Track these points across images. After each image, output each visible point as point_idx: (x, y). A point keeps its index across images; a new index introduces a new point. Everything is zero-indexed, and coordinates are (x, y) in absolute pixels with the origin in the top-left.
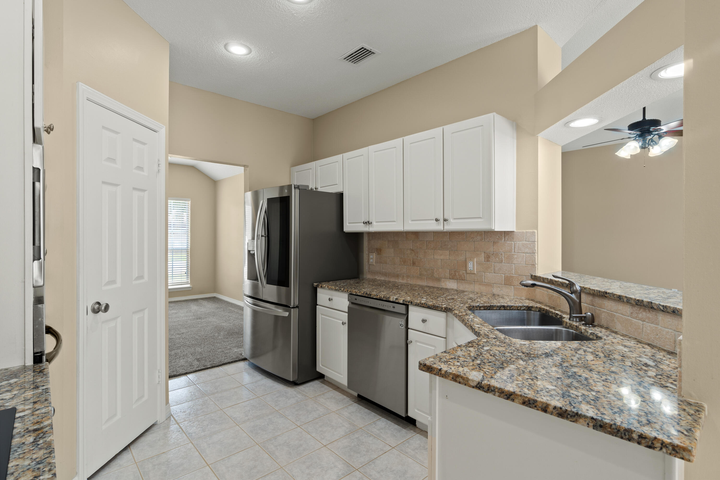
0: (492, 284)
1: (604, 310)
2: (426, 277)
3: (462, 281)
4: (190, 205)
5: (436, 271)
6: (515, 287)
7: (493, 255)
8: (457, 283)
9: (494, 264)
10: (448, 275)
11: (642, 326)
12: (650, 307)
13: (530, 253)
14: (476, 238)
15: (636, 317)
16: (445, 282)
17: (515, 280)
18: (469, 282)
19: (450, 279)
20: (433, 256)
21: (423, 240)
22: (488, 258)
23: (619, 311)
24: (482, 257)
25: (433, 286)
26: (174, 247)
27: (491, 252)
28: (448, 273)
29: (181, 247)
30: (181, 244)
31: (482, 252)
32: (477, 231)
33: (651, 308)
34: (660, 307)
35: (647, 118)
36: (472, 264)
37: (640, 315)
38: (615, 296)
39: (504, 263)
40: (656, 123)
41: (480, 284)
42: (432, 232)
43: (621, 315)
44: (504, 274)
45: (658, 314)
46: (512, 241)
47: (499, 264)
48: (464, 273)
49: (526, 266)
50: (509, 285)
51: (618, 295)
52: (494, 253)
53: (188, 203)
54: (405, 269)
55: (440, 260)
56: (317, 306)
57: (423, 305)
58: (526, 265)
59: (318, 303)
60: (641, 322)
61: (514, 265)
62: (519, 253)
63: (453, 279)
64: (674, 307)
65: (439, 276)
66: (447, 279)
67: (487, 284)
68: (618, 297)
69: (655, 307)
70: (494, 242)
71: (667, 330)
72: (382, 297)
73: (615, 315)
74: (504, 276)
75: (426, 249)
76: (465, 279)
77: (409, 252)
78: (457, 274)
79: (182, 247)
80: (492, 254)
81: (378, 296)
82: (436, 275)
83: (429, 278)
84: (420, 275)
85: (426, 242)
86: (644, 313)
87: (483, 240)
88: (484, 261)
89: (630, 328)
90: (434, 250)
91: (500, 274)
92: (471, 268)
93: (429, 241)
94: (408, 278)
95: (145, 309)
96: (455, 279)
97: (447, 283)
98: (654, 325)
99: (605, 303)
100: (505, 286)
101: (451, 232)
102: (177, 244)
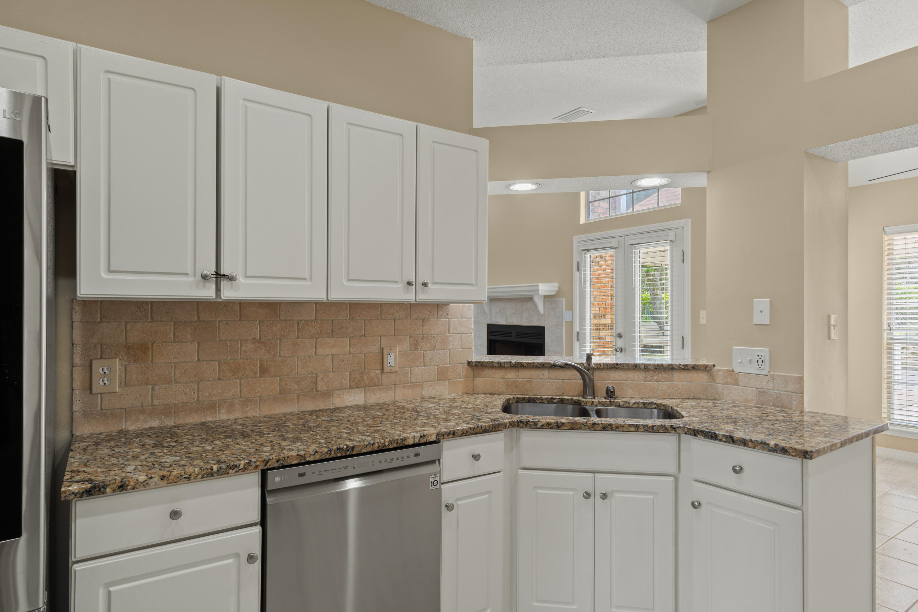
0: (422, 383)
1: (608, 381)
2: (296, 395)
3: (374, 387)
5: (322, 379)
6: (450, 380)
7: (423, 339)
8: (365, 393)
9: (424, 353)
10: (346, 382)
11: (657, 386)
12: (670, 368)
13: (467, 333)
14: (398, 315)
15: (651, 379)
16: (342, 396)
17: (450, 372)
18: (385, 386)
19: (351, 388)
20: (314, 350)
21: (290, 320)
22: (415, 345)
23: (630, 379)
24: (406, 345)
25: (314, 409)
27: (419, 336)
28: (348, 378)
31: (407, 335)
32: (399, 304)
33: (672, 369)
34: (681, 366)
36: (393, 356)
37: (655, 378)
38: (630, 366)
39: (437, 350)
41: (404, 387)
42: (313, 303)
43: (633, 382)
44: (437, 366)
45: (674, 373)
46: (446, 318)
47: (430, 351)
48: (378, 374)
49: (462, 351)
50: (443, 380)
51: (633, 364)
52: (424, 337)
54: (237, 388)
55: (331, 357)
57: (475, 431)
58: (463, 349)
60: (655, 383)
61: (449, 352)
62: (454, 335)
63: (358, 388)
64: (693, 365)
65: (328, 387)
66: (346, 389)
67: (414, 385)
68: (634, 366)
69: (676, 367)
70: (424, 320)
71: (682, 383)
72: (387, 444)
73: (624, 384)
74: (437, 368)
75: (298, 338)
76: (379, 384)
77: (250, 346)
78: (365, 377)
80: (422, 337)
81: (376, 445)
82: (321, 386)
83: (304, 395)
84: (281, 393)
85: (298, 324)
86: (659, 375)
87: (409, 318)
88: (410, 350)
89: (643, 391)
90: (317, 339)
91: (432, 366)
92: (391, 364)
93: (306, 321)
94: (247, 407)
96: (361, 387)
97: (345, 398)
98: (670, 382)
99: (610, 374)
100: (439, 383)
101: (355, 304)
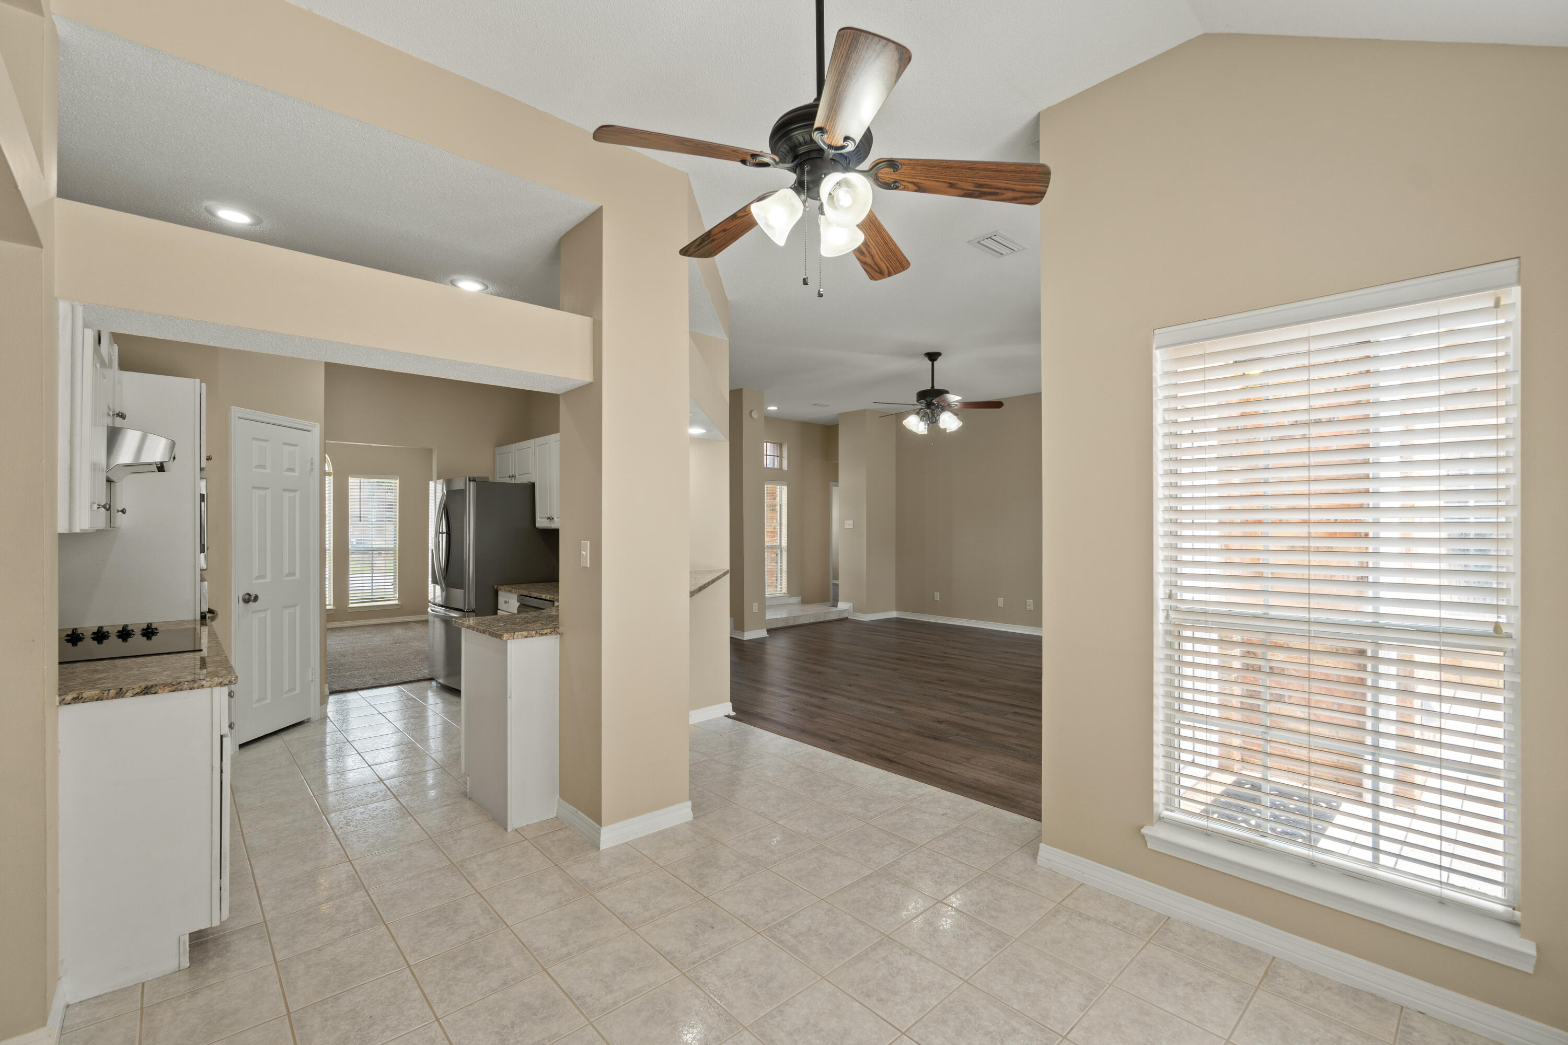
4: (398, 485)
26: (374, 546)
29: (383, 546)
30: (383, 543)
35: (936, 387)
40: (942, 392)
53: (396, 483)
56: (498, 611)
59: (499, 608)
79: (386, 546)
95: (297, 605)
102: (379, 543)
